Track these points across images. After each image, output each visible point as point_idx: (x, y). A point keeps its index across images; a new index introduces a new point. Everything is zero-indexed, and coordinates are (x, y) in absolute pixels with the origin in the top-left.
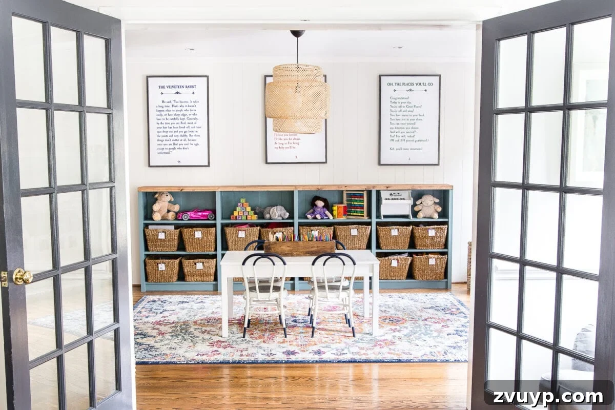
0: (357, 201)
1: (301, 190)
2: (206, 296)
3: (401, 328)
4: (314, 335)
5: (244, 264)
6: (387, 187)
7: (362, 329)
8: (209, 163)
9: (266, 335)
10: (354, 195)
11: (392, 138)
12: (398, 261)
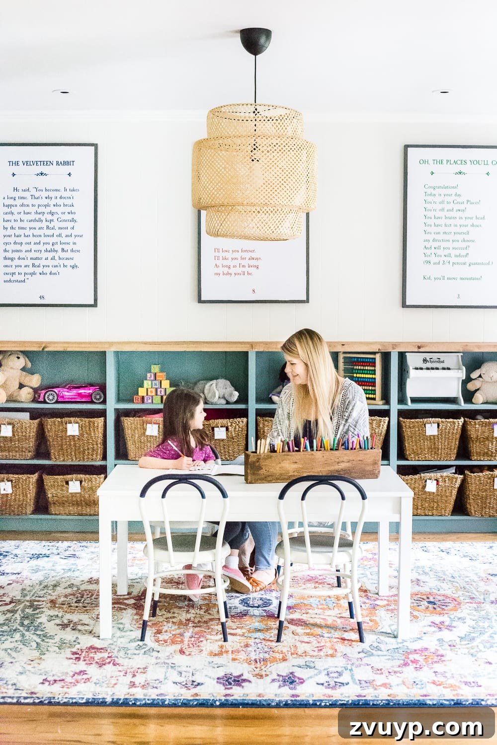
0: (363, 372)
1: (261, 350)
2: (84, 543)
3: (452, 620)
4: (283, 637)
5: (143, 494)
6: (419, 347)
7: (376, 623)
8: (96, 300)
9: (187, 635)
10: (358, 362)
11: (428, 259)
12: (438, 481)
